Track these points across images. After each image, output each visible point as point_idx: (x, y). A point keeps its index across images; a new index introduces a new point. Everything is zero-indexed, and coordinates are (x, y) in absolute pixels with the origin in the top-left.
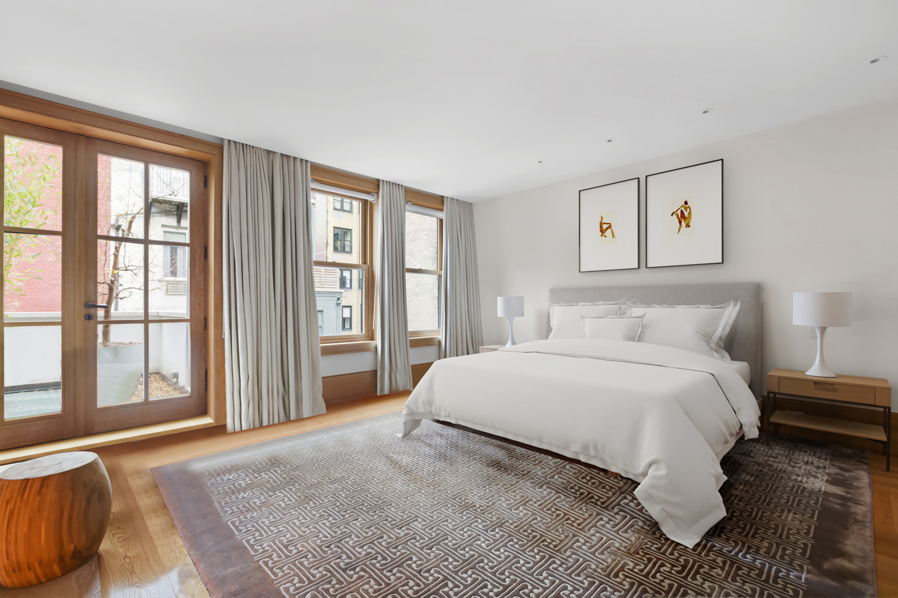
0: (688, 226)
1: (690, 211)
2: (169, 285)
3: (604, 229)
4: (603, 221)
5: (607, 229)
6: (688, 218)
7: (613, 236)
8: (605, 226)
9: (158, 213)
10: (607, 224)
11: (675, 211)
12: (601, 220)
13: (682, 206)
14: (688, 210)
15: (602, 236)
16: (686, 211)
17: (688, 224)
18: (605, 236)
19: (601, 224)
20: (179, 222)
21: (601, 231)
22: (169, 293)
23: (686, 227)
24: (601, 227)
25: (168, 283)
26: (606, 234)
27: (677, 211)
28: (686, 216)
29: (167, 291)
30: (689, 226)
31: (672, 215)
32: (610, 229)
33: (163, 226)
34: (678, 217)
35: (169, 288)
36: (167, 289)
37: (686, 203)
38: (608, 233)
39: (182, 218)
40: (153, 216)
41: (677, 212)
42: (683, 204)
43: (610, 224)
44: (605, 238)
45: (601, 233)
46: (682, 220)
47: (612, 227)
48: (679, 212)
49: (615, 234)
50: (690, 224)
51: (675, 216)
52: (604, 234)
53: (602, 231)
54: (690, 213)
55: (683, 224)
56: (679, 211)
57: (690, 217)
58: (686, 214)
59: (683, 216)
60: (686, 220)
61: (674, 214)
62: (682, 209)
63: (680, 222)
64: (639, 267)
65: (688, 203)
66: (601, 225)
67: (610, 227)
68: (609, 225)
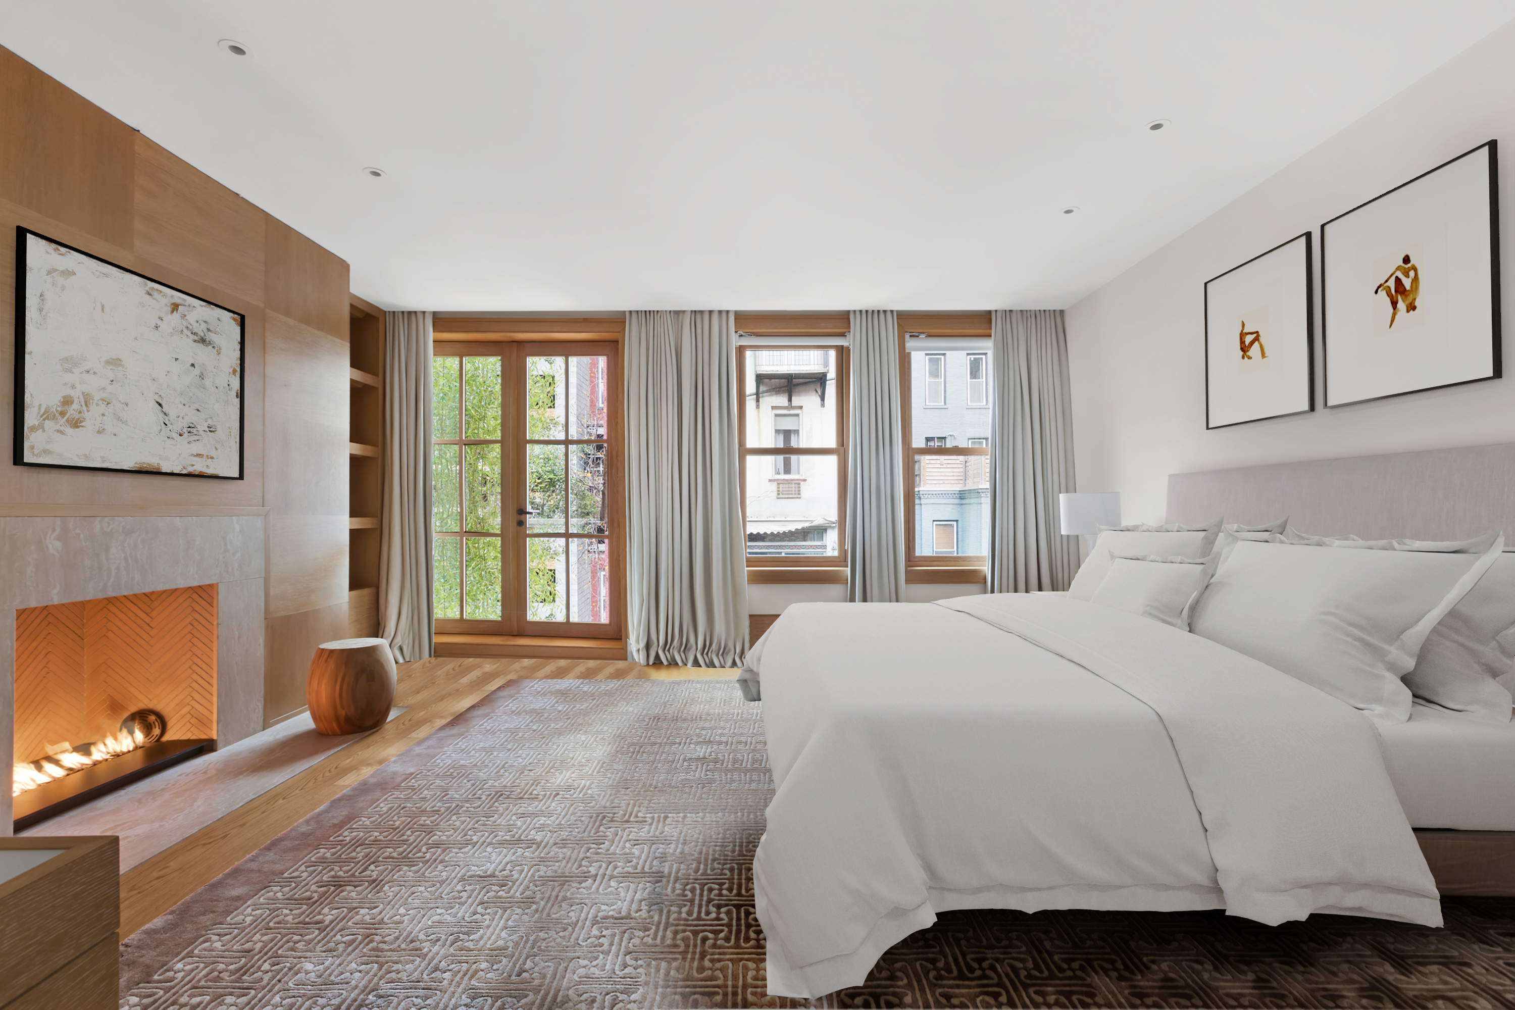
0: (1412, 307)
1: (1416, 274)
2: (781, 486)
3: (1247, 343)
4: (1246, 331)
5: (1252, 343)
6: (1411, 291)
7: (1263, 355)
8: (1249, 339)
9: (767, 392)
10: (1252, 333)
11: (1383, 282)
12: (1241, 329)
13: (1398, 268)
14: (1412, 274)
15: (1243, 357)
16: (1407, 276)
17: (1411, 304)
18: (1249, 358)
19: (1242, 335)
20: (790, 400)
21: (1242, 349)
22: (781, 496)
23: (1408, 311)
24: (1242, 342)
25: (779, 482)
26: (1249, 353)
27: (1386, 281)
28: (1408, 287)
29: (778, 494)
30: (1414, 308)
31: (1376, 292)
32: (1257, 342)
33: (773, 408)
34: (1389, 294)
35: (781, 489)
36: (778, 491)
37: (1407, 260)
38: (1255, 350)
39: (793, 394)
40: (763, 397)
41: (1386, 285)
42: (1401, 263)
43: (1257, 332)
44: (1250, 360)
45: (1242, 353)
46: (1399, 297)
47: (1262, 339)
48: (1392, 283)
49: (1266, 350)
50: (1416, 304)
51: (1382, 293)
52: (1248, 354)
53: (1244, 349)
54: (1416, 279)
55: (1401, 305)
56: (1393, 279)
57: (1417, 287)
58: (1407, 283)
59: (1401, 289)
60: (1406, 296)
61: (1380, 289)
62: (1399, 274)
63: (1394, 304)
64: (1312, 408)
65: (1411, 258)
66: (1241, 339)
67: (1257, 339)
68: (1254, 335)
